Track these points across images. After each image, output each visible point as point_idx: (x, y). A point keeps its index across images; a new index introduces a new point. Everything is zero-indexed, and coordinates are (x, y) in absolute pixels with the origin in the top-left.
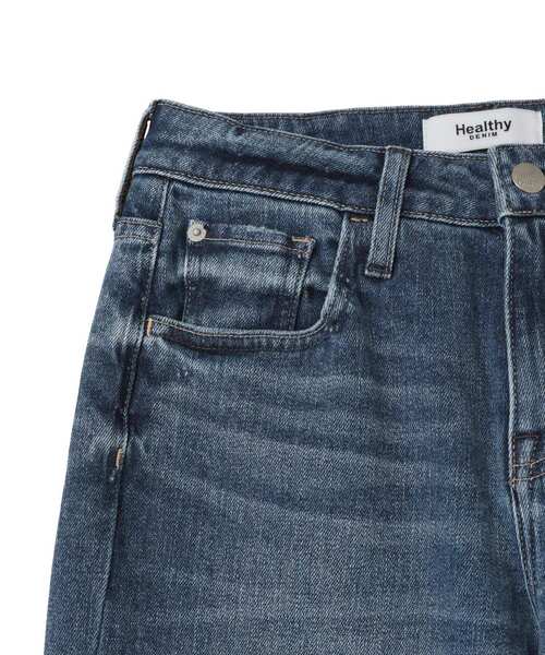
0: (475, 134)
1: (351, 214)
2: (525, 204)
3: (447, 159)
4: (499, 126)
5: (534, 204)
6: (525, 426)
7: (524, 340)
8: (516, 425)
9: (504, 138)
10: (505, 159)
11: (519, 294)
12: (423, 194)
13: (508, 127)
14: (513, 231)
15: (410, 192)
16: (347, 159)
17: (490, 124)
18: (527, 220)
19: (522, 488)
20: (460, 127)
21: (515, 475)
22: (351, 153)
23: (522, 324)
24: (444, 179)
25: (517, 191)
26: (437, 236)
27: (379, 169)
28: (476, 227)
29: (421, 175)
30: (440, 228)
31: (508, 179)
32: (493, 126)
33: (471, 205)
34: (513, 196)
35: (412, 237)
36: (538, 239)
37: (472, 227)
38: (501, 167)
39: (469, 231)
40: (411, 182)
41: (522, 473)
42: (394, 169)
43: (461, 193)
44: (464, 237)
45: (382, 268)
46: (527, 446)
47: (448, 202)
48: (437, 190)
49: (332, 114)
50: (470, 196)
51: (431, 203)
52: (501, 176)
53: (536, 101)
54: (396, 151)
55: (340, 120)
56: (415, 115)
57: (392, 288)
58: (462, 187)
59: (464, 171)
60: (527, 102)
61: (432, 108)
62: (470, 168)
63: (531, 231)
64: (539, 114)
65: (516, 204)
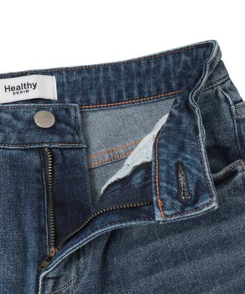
0: (16, 91)
4: (30, 86)
9: (32, 94)
13: (35, 87)
17: (25, 85)
20: (7, 87)
28: (18, 149)
32: (26, 86)
33: (14, 136)
37: (15, 149)
39: (14, 152)
43: (7, 130)
44: (11, 156)
50: (13, 132)
53: (53, 69)
59: (9, 117)
60: (47, 70)
62: (13, 115)
64: (54, 77)
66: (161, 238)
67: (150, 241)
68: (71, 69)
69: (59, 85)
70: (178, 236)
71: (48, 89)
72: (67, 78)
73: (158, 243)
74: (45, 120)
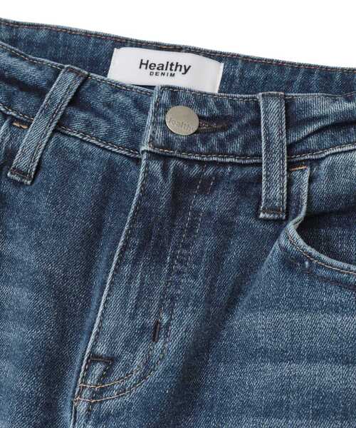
0: (155, 71)
1: (13, 119)
2: (168, 143)
3: (117, 88)
4: (179, 68)
5: (178, 145)
6: (101, 350)
7: (126, 269)
8: (94, 346)
9: (179, 81)
10: (165, 98)
11: (139, 225)
12: (82, 115)
13: (186, 71)
14: (147, 165)
15: (72, 110)
16: (26, 70)
17: (172, 65)
18: (165, 159)
19: (82, 408)
20: (145, 62)
21: (80, 394)
22: (32, 63)
23: (130, 254)
24: (109, 105)
25: (166, 129)
26: (85, 156)
27: (50, 84)
28: (125, 155)
29: (88, 96)
30: (90, 148)
31: (161, 118)
32: (174, 68)
33: (124, 133)
34: (159, 133)
35: (59, 151)
36: (170, 177)
37: (121, 154)
38: (158, 105)
39: (118, 158)
40: (77, 101)
41: (87, 393)
42: (64, 87)
43: (117, 120)
44: (110, 161)
45: (23, 174)
46: (98, 369)
47: (103, 127)
48: (99, 114)
49: (37, 27)
50: (125, 126)
51: (88, 124)
52: (156, 114)
53: (224, 54)
54: (72, 71)
55: (43, 34)
56: (109, 43)
57: (28, 194)
58: (121, 116)
59: (128, 102)
60: (215, 52)
61: (127, 40)
62: (135, 101)
63: (165, 170)
64: (222, 65)
65: (159, 141)
66: (309, 361)
67: (290, 360)
68: (253, 59)
69: (227, 80)
70: (339, 369)
71: (208, 79)
72: (242, 70)
73: (301, 369)
74: (182, 123)
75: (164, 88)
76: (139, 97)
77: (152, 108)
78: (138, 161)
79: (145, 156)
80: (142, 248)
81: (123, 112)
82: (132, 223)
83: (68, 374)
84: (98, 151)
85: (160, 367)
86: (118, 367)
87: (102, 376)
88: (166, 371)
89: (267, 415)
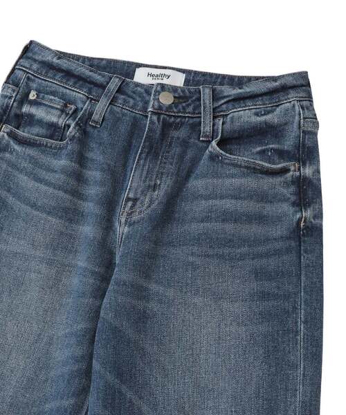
0: (155, 77)
1: (92, 99)
2: (160, 108)
3: (138, 85)
4: (165, 76)
5: (164, 109)
6: (131, 195)
7: (142, 162)
8: (128, 194)
9: (165, 81)
10: (159, 88)
11: (147, 144)
12: (122, 96)
13: (168, 77)
14: (151, 117)
15: (118, 95)
16: (97, 77)
18: (159, 114)
19: (123, 220)
20: (150, 74)
21: (122, 215)
22: (100, 74)
23: (143, 156)
24: (134, 92)
25: (159, 102)
26: (124, 115)
27: (108, 83)
28: (141, 114)
29: (125, 89)
30: (126, 111)
31: (157, 97)
32: (163, 76)
33: (141, 104)
34: (156, 103)
35: (112, 112)
36: (161, 123)
38: (156, 91)
39: (138, 115)
40: (120, 91)
41: (125, 214)
42: (114, 84)
43: (138, 99)
44: (134, 117)
45: (97, 123)
46: (130, 204)
47: (132, 102)
48: (129, 96)
49: (102, 59)
50: (141, 101)
51: (125, 100)
52: (155, 95)
53: (186, 70)
54: (117, 77)
55: (104, 62)
56: (134, 66)
57: (99, 131)
58: (140, 97)
59: (143, 91)
60: (182, 69)
61: (142, 64)
62: (146, 90)
63: (159, 119)
64: (184, 75)
65: (156, 107)
66: (221, 199)
67: (212, 198)
68: (199, 72)
69: (187, 82)
70: (233, 201)
71: (178, 80)
72: (193, 77)
73: (217, 202)
74: (166, 99)
75: (158, 84)
76: (148, 89)
77: (153, 92)
78: (147, 117)
79: (150, 113)
80: (148, 153)
81: (140, 95)
82: (145, 142)
83: (117, 207)
84: (129, 112)
85: (156, 202)
86: (138, 203)
87: (131, 207)
88: (158, 204)
89: (202, 222)
